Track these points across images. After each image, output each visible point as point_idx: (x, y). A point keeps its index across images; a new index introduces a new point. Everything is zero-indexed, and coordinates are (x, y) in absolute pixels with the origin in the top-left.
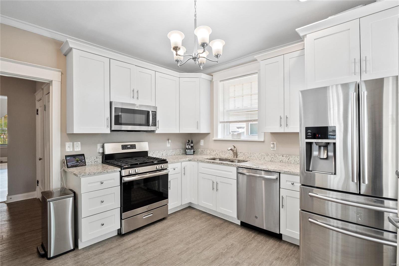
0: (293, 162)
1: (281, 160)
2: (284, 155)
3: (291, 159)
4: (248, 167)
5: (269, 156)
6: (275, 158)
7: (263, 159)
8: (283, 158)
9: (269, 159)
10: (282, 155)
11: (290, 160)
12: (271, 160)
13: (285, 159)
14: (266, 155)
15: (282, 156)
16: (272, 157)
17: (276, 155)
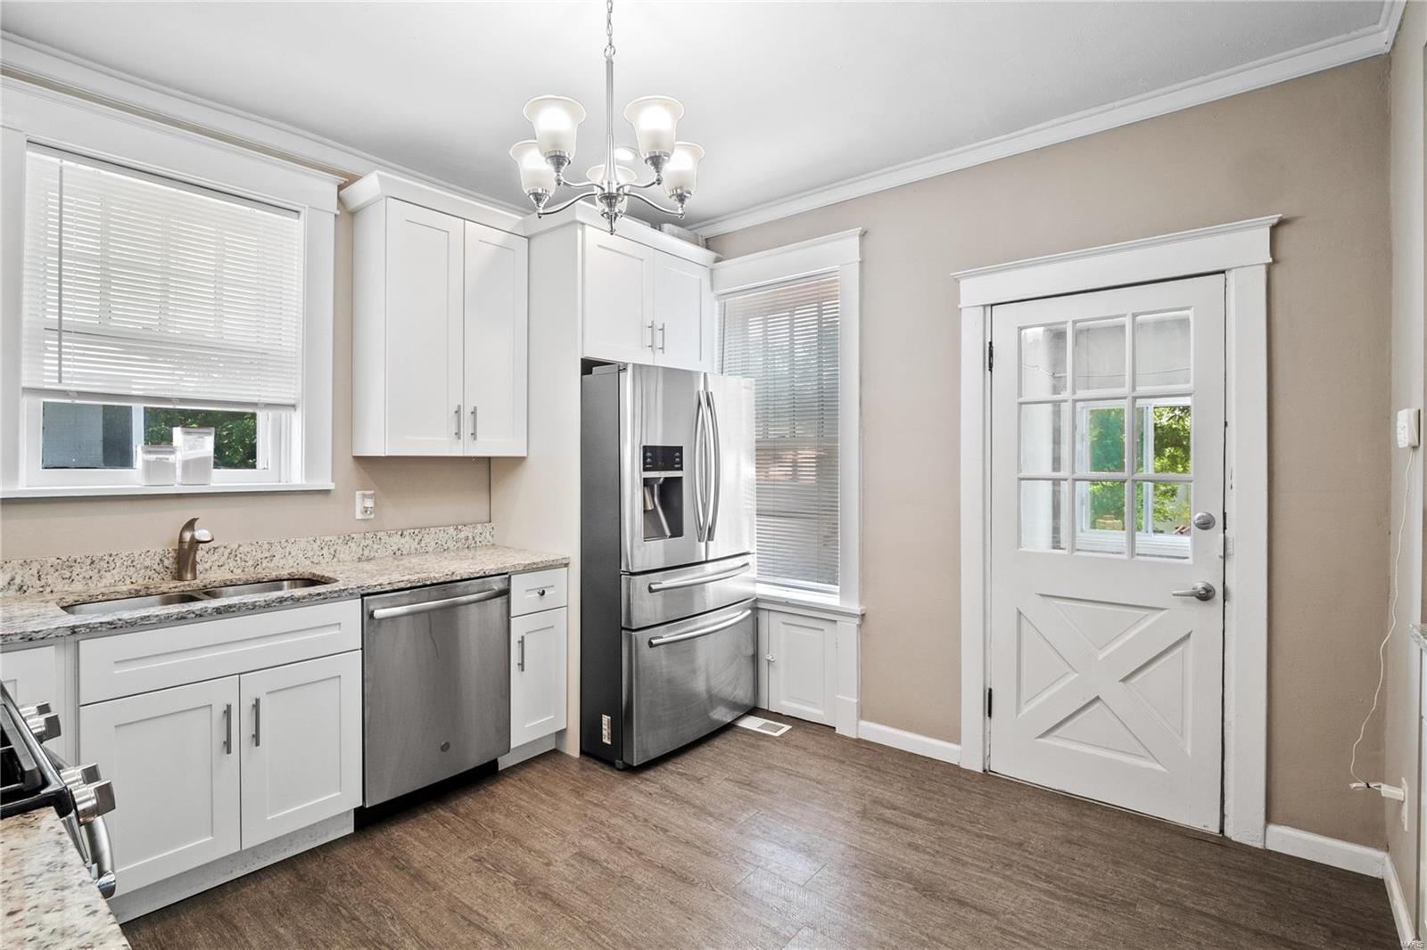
0: (431, 549)
1: (395, 548)
2: (405, 533)
3: (427, 539)
4: (414, 584)
5: (354, 544)
6: (376, 546)
7: (328, 557)
8: (403, 540)
9: (352, 554)
10: (400, 533)
11: (423, 544)
12: (362, 555)
13: (407, 543)
14: (341, 541)
15: (399, 536)
16: (364, 543)
17: (379, 535)
